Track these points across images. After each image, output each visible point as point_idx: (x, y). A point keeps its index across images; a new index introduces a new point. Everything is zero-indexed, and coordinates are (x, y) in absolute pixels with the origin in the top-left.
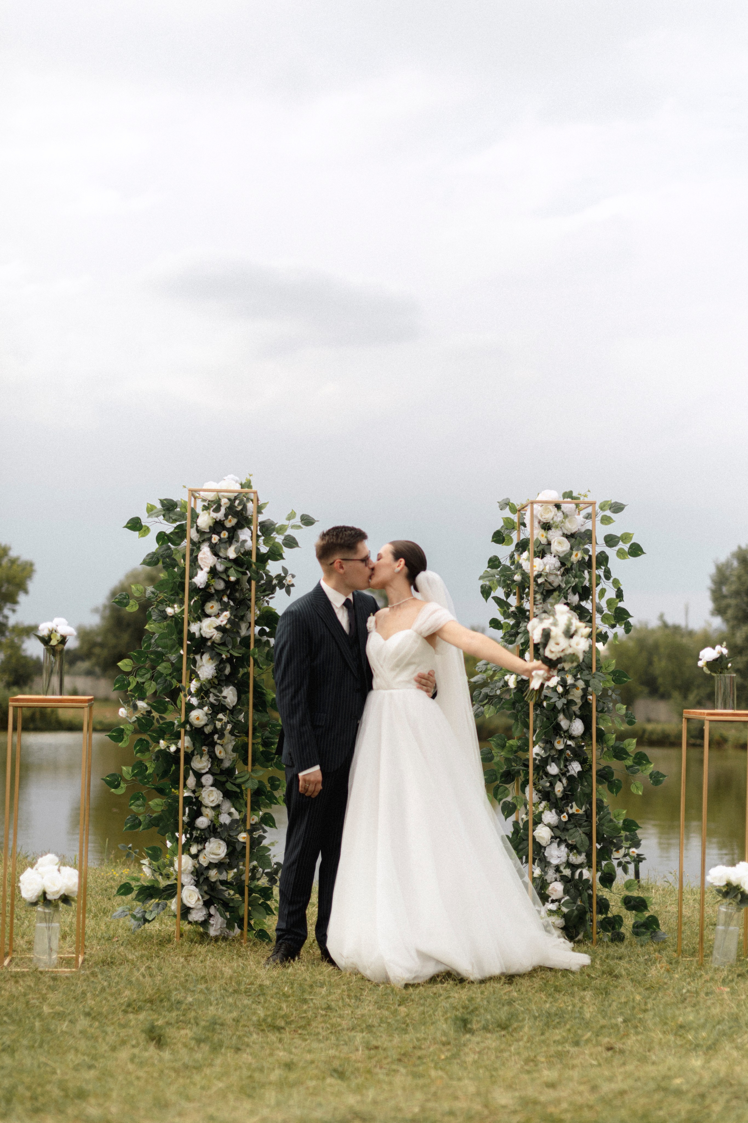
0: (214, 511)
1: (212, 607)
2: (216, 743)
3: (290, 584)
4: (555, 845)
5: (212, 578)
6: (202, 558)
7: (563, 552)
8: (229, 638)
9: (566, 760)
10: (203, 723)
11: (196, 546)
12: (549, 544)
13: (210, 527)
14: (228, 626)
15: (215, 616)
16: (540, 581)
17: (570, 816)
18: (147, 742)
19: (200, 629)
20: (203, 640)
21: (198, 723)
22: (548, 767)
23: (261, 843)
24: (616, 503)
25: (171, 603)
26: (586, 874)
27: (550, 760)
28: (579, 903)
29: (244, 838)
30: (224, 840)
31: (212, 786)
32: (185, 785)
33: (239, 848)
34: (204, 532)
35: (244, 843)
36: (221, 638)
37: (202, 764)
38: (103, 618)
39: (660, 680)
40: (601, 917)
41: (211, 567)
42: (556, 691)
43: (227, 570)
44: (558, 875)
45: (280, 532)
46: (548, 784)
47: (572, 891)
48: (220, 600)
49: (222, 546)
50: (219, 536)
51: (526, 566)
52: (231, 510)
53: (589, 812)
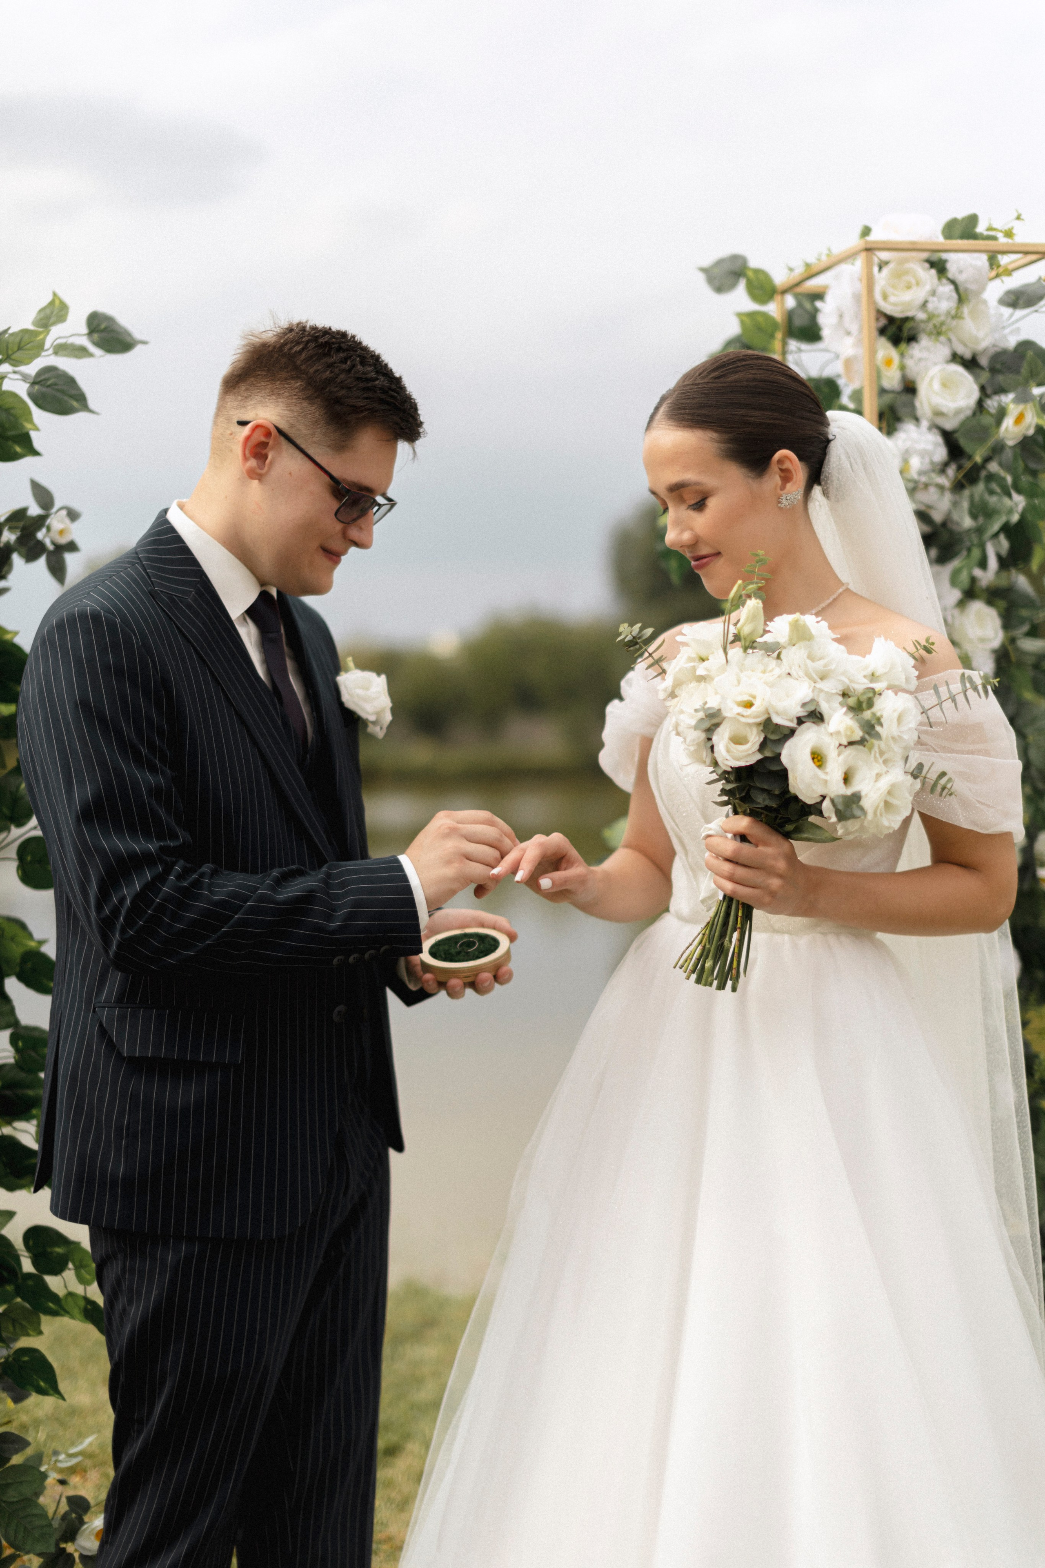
3: (63, 540)
7: (958, 412)
12: (910, 389)
45: (17, 355)
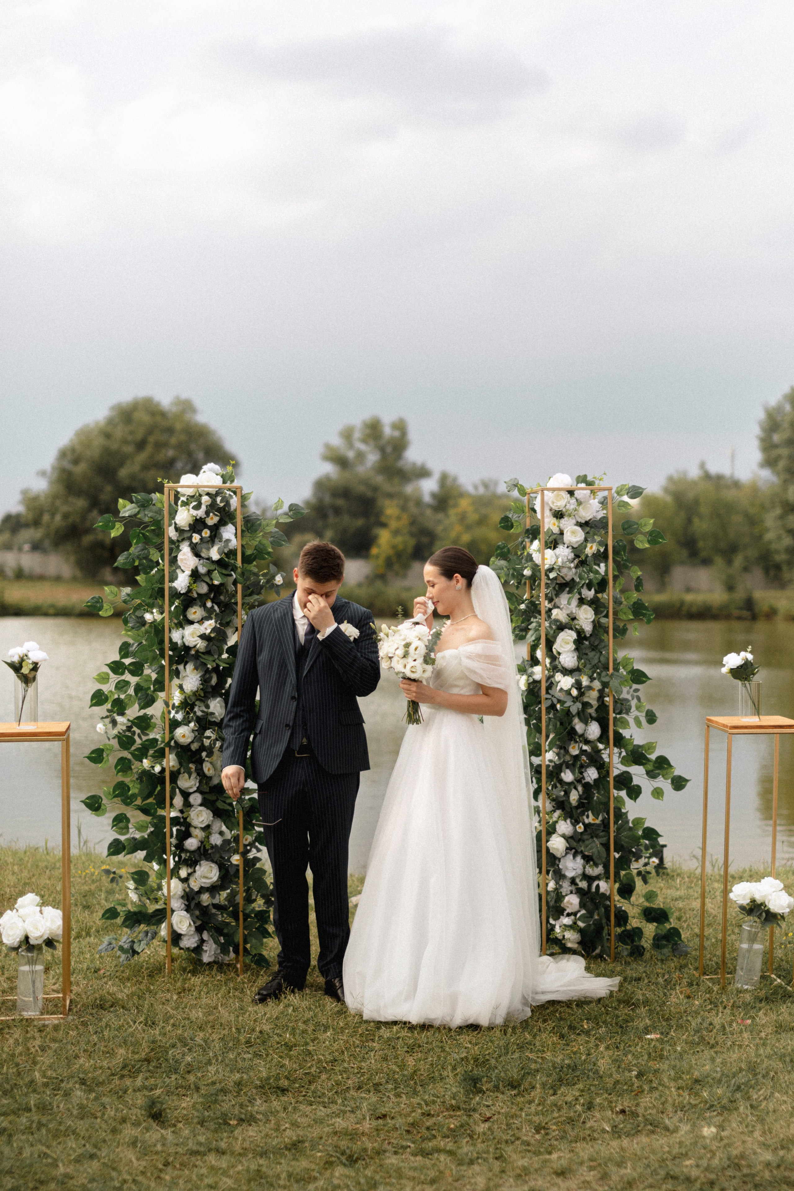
0: (194, 508)
1: (195, 612)
2: (204, 760)
3: (279, 584)
4: (570, 857)
5: (194, 583)
6: (182, 560)
7: (577, 542)
8: (214, 647)
9: (582, 766)
10: (189, 740)
11: (175, 546)
12: (562, 533)
13: (190, 525)
14: (213, 635)
15: (198, 622)
16: (552, 575)
17: (586, 826)
18: (129, 760)
19: (183, 637)
20: (187, 649)
21: (183, 741)
22: (562, 774)
23: (255, 865)
24: (634, 486)
25: (149, 607)
26: (604, 886)
27: (564, 767)
28: (596, 917)
29: (237, 860)
30: (216, 863)
31: (201, 805)
32: (172, 805)
33: (232, 871)
34: (183, 530)
35: (238, 866)
36: (206, 647)
37: (188, 782)
38: (51, 483)
39: (701, 544)
40: (619, 930)
41: (192, 570)
42: (570, 694)
43: (209, 573)
44: (573, 888)
46: (562, 793)
47: (589, 904)
48: (204, 606)
49: (204, 545)
50: (200, 535)
51: (537, 558)
52: (212, 507)
53: (606, 821)
